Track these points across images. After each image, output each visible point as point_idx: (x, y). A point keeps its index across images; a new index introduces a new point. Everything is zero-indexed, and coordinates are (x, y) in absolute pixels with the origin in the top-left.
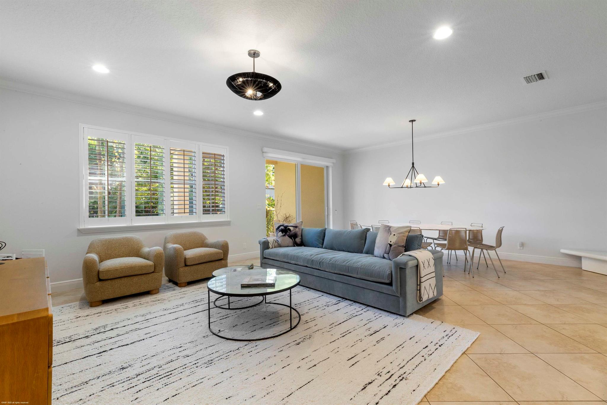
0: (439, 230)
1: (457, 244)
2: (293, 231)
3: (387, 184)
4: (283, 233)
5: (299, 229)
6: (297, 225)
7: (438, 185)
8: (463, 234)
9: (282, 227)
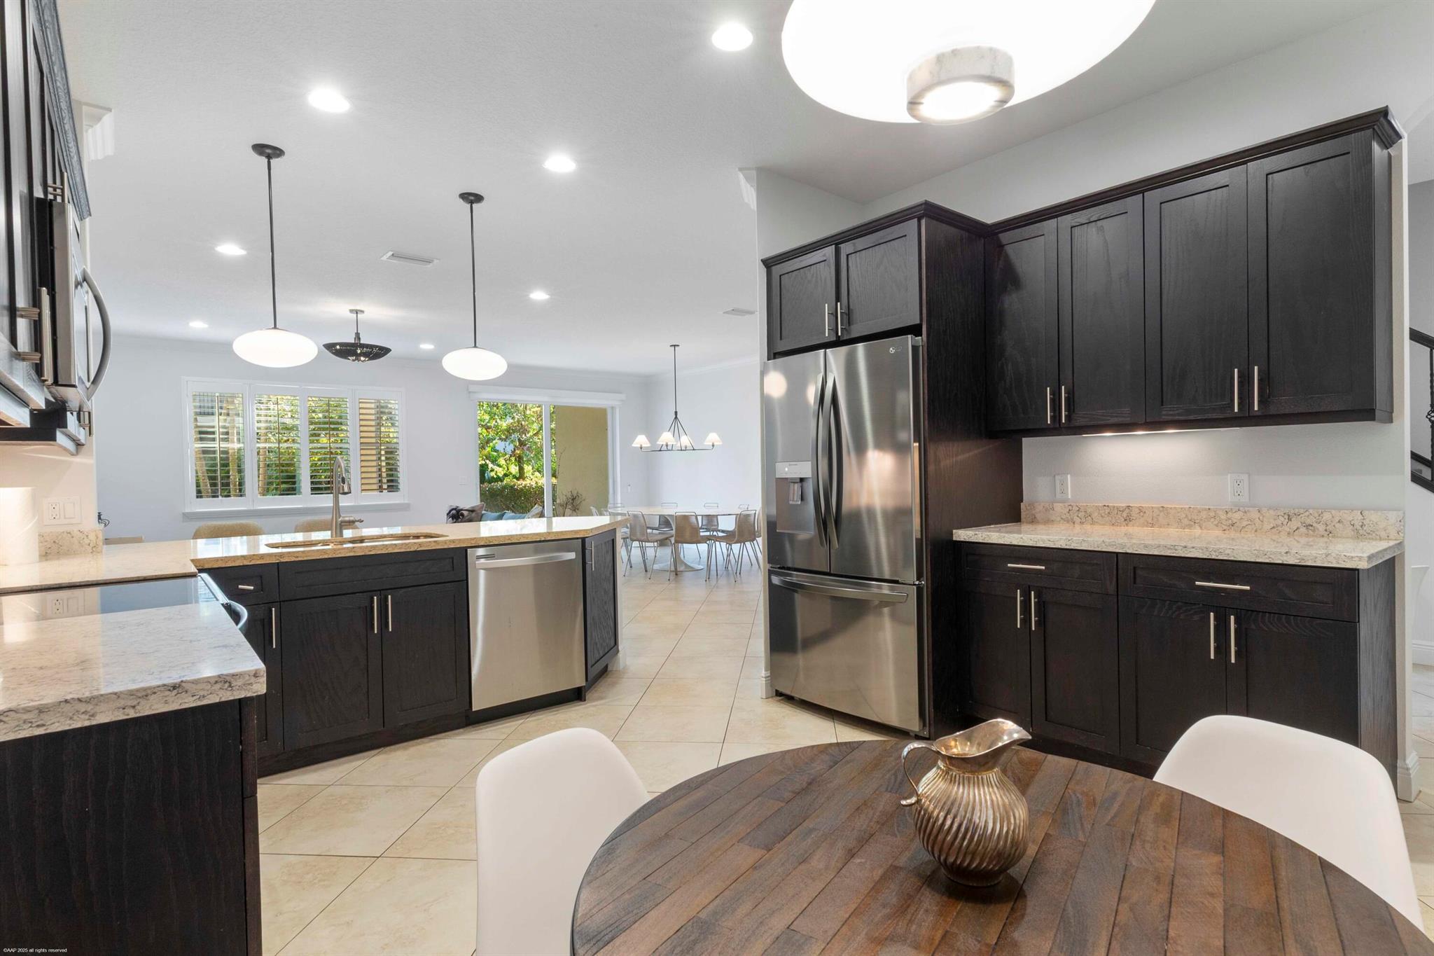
0: (702, 516)
1: (687, 535)
2: (467, 516)
3: (639, 446)
4: (453, 519)
5: (477, 514)
6: (475, 509)
7: (713, 446)
8: (693, 519)
9: (454, 512)
